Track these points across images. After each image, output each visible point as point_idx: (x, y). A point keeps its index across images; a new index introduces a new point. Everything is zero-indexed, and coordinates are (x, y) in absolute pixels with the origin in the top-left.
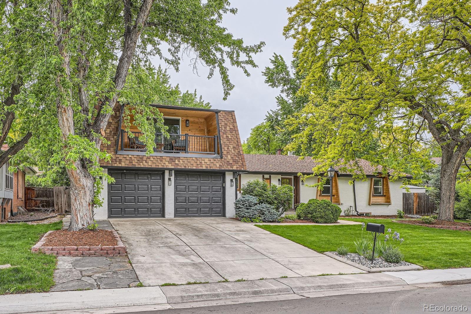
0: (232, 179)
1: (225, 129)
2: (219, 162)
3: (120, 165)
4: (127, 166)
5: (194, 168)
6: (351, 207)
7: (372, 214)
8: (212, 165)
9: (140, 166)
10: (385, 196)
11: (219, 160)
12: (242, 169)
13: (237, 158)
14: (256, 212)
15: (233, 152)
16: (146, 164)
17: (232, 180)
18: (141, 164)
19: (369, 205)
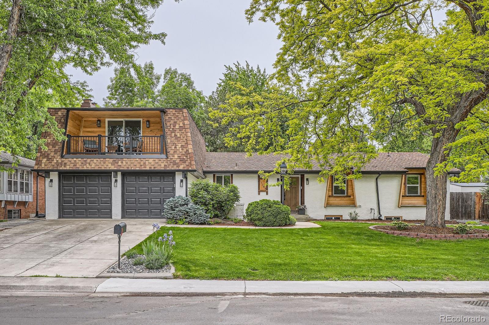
0: (183, 179)
1: (174, 127)
2: (165, 162)
3: (65, 169)
4: (71, 169)
5: (138, 169)
6: (371, 209)
7: (403, 218)
8: (156, 165)
9: (83, 169)
10: (423, 196)
11: (164, 159)
12: (190, 168)
13: (185, 157)
14: (181, 213)
15: (181, 151)
16: (89, 166)
17: (182, 181)
18: (85, 166)
19: (398, 207)
